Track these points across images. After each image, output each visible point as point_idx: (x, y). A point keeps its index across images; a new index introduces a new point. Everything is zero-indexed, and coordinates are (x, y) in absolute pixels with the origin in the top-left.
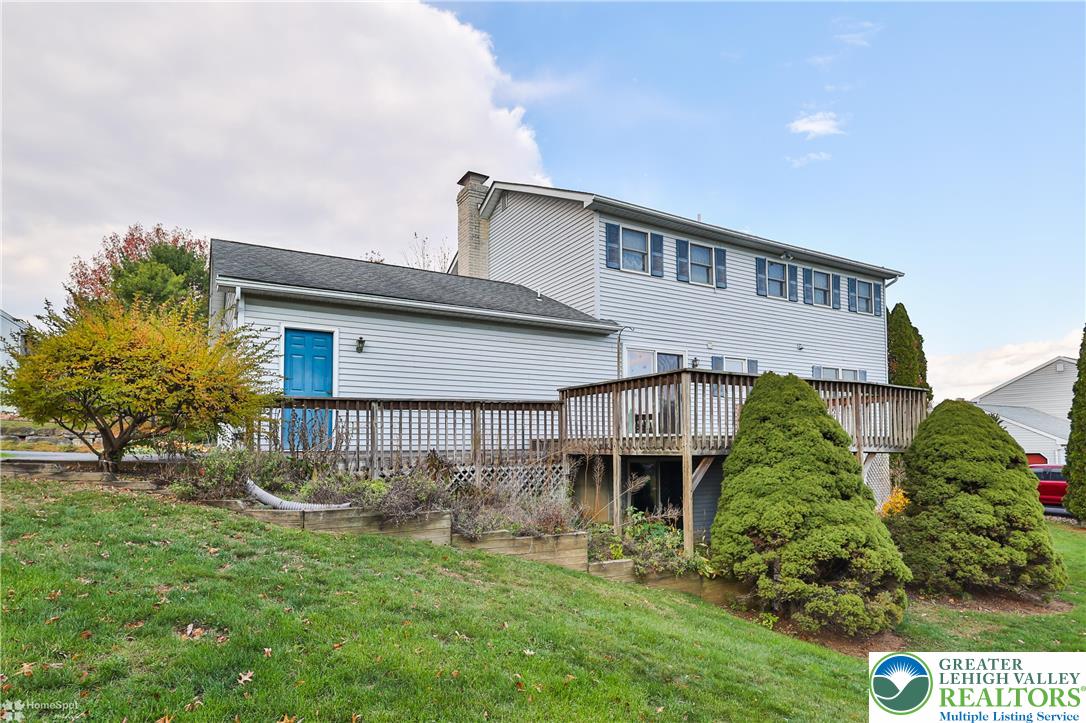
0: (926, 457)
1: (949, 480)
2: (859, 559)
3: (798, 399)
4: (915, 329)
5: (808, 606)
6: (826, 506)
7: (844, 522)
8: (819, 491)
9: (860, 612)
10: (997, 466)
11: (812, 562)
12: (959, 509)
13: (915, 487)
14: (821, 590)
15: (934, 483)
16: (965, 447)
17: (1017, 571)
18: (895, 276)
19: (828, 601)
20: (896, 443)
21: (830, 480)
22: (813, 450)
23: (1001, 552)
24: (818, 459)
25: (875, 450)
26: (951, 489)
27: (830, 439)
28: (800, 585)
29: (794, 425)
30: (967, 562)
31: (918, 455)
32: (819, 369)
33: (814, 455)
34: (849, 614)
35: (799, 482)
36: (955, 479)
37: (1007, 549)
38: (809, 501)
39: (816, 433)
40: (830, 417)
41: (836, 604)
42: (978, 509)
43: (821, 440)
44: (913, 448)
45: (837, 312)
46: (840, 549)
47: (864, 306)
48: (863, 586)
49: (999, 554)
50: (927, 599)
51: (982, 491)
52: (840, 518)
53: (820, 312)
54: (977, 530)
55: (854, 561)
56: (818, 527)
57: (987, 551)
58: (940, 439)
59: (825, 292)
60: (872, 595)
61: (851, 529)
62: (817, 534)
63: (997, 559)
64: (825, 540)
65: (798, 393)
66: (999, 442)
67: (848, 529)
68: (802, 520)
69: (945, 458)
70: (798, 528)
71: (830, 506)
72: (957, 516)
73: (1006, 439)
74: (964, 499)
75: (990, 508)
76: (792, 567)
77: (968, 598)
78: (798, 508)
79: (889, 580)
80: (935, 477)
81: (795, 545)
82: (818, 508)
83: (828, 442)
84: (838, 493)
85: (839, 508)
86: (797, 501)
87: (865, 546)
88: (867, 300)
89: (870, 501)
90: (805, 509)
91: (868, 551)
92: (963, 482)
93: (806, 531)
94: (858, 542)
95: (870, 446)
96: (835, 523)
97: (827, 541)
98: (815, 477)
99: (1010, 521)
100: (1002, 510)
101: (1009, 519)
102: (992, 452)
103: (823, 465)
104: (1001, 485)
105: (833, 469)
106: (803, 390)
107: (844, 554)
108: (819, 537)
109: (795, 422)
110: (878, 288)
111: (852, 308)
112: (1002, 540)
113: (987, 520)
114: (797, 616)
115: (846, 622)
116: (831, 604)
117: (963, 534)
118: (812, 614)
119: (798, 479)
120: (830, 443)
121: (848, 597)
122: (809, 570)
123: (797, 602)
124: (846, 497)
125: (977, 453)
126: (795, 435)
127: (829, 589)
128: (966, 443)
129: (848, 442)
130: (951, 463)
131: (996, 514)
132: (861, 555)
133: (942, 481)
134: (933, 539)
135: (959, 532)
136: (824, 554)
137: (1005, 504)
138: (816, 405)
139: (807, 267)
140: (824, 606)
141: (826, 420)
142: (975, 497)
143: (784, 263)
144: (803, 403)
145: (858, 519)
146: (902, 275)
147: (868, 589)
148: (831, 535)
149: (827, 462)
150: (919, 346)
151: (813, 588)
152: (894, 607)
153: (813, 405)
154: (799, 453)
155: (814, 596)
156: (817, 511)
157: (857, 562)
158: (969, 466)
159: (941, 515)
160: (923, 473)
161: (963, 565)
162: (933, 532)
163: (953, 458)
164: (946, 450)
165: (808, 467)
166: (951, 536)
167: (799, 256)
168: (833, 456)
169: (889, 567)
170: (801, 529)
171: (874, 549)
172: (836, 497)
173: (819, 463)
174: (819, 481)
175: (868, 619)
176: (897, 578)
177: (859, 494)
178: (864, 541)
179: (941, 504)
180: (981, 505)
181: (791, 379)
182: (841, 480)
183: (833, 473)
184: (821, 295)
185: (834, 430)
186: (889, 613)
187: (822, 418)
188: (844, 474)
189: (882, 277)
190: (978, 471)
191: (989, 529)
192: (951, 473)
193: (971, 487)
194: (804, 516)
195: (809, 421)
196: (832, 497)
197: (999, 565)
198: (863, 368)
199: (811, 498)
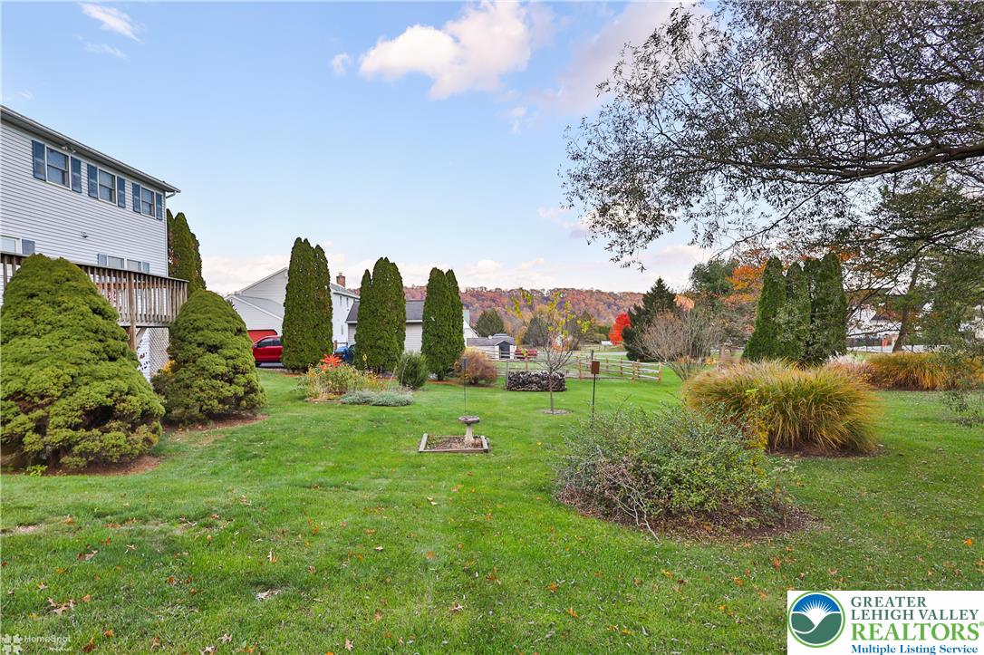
0: (185, 329)
1: (199, 345)
2: (122, 404)
3: (68, 280)
4: (193, 235)
5: (76, 449)
6: (94, 367)
7: (110, 378)
8: (88, 355)
9: (122, 443)
10: (229, 334)
11: (79, 413)
12: (205, 364)
13: (177, 351)
14: (88, 433)
15: (189, 347)
16: (210, 322)
17: (239, 399)
18: (173, 191)
19: (94, 440)
20: (164, 320)
21: (98, 346)
22: (82, 323)
23: (230, 389)
24: (86, 330)
25: (146, 325)
26: (200, 350)
27: (100, 314)
28: (70, 433)
29: (64, 302)
30: (209, 399)
31: (179, 329)
32: (105, 257)
33: (83, 327)
34: (113, 446)
35: (68, 349)
36: (203, 343)
37: (233, 386)
38: (78, 364)
39: (86, 308)
40: (99, 297)
41: (101, 441)
42: (217, 363)
43: (91, 315)
44: (176, 323)
45: (122, 210)
46: (105, 399)
47: (147, 209)
48: (125, 424)
49: (228, 391)
50: (184, 430)
51: (220, 351)
52: (106, 375)
53: (104, 207)
54: (216, 377)
55: (118, 406)
56: (87, 384)
57: (221, 390)
58: (194, 316)
59: (111, 191)
60: (133, 430)
61: (115, 383)
62: (84, 390)
63: (227, 393)
64: (92, 393)
65: (68, 275)
66: (230, 318)
67: (113, 382)
68: (70, 380)
69: (197, 330)
70: (66, 387)
71: (98, 366)
72: (203, 369)
73: (235, 317)
74: (209, 356)
75: (224, 362)
76: (60, 420)
77: (212, 423)
78: (66, 371)
79: (147, 416)
80: (190, 343)
81: (63, 401)
82: (86, 369)
83: (97, 316)
84: (106, 356)
85: (105, 368)
86: (65, 364)
87: (127, 394)
88: (150, 205)
89: (135, 362)
90: (73, 370)
91: (130, 397)
92: (209, 346)
93: (74, 389)
94: (121, 392)
95: (142, 321)
96: (102, 379)
97: (94, 394)
98: (84, 345)
99: (235, 369)
100: (231, 362)
101: (235, 368)
102: (226, 325)
103: (91, 335)
104: (231, 346)
105: (101, 337)
106: (74, 273)
107: (109, 402)
108: (87, 391)
109: (65, 299)
110: (159, 197)
111: (136, 208)
112: (231, 382)
113: (222, 369)
114: (65, 459)
115: (111, 453)
116: (97, 442)
117: (208, 380)
118: (81, 454)
119: (67, 346)
120: (99, 318)
121: (112, 434)
122: (77, 419)
123: (66, 447)
124: (112, 359)
125: (217, 326)
126: (65, 310)
127: (96, 431)
128: (210, 319)
129: (116, 316)
130: (200, 333)
131: (227, 365)
132: (124, 401)
133: (194, 345)
134: (188, 387)
135: (205, 379)
136: (91, 404)
137: (233, 358)
138: (86, 286)
139: (92, 164)
140: (90, 445)
141: (95, 299)
142: (216, 355)
143: (67, 154)
144: (74, 284)
145: (121, 375)
146: (179, 192)
147: (130, 425)
148: (97, 389)
149: (96, 332)
150: (196, 248)
151: (82, 432)
152: (151, 436)
153: (84, 286)
154: (68, 326)
155: (82, 439)
156: (85, 371)
157: (120, 406)
158: (211, 334)
159: (193, 370)
160: (183, 341)
161: (206, 401)
162: (188, 382)
163: (202, 329)
164: (197, 324)
165: (77, 337)
166: (200, 383)
167: (82, 152)
168: (101, 327)
169: (147, 407)
170: (68, 388)
171: (135, 396)
172: (104, 360)
173: (87, 333)
174: (89, 348)
175: (129, 447)
176: (153, 414)
177: (125, 356)
178: (126, 390)
179: (194, 362)
180: (218, 360)
181: (62, 263)
182: (108, 346)
183: (101, 341)
184: (106, 193)
185: (103, 307)
186: (147, 440)
187: (92, 297)
188: (111, 342)
189: (163, 189)
190: (216, 338)
191: (223, 375)
192: (200, 339)
193: (213, 349)
194: (73, 377)
195: (80, 299)
196: (100, 359)
197: (228, 397)
198: (147, 261)
199: (79, 362)
